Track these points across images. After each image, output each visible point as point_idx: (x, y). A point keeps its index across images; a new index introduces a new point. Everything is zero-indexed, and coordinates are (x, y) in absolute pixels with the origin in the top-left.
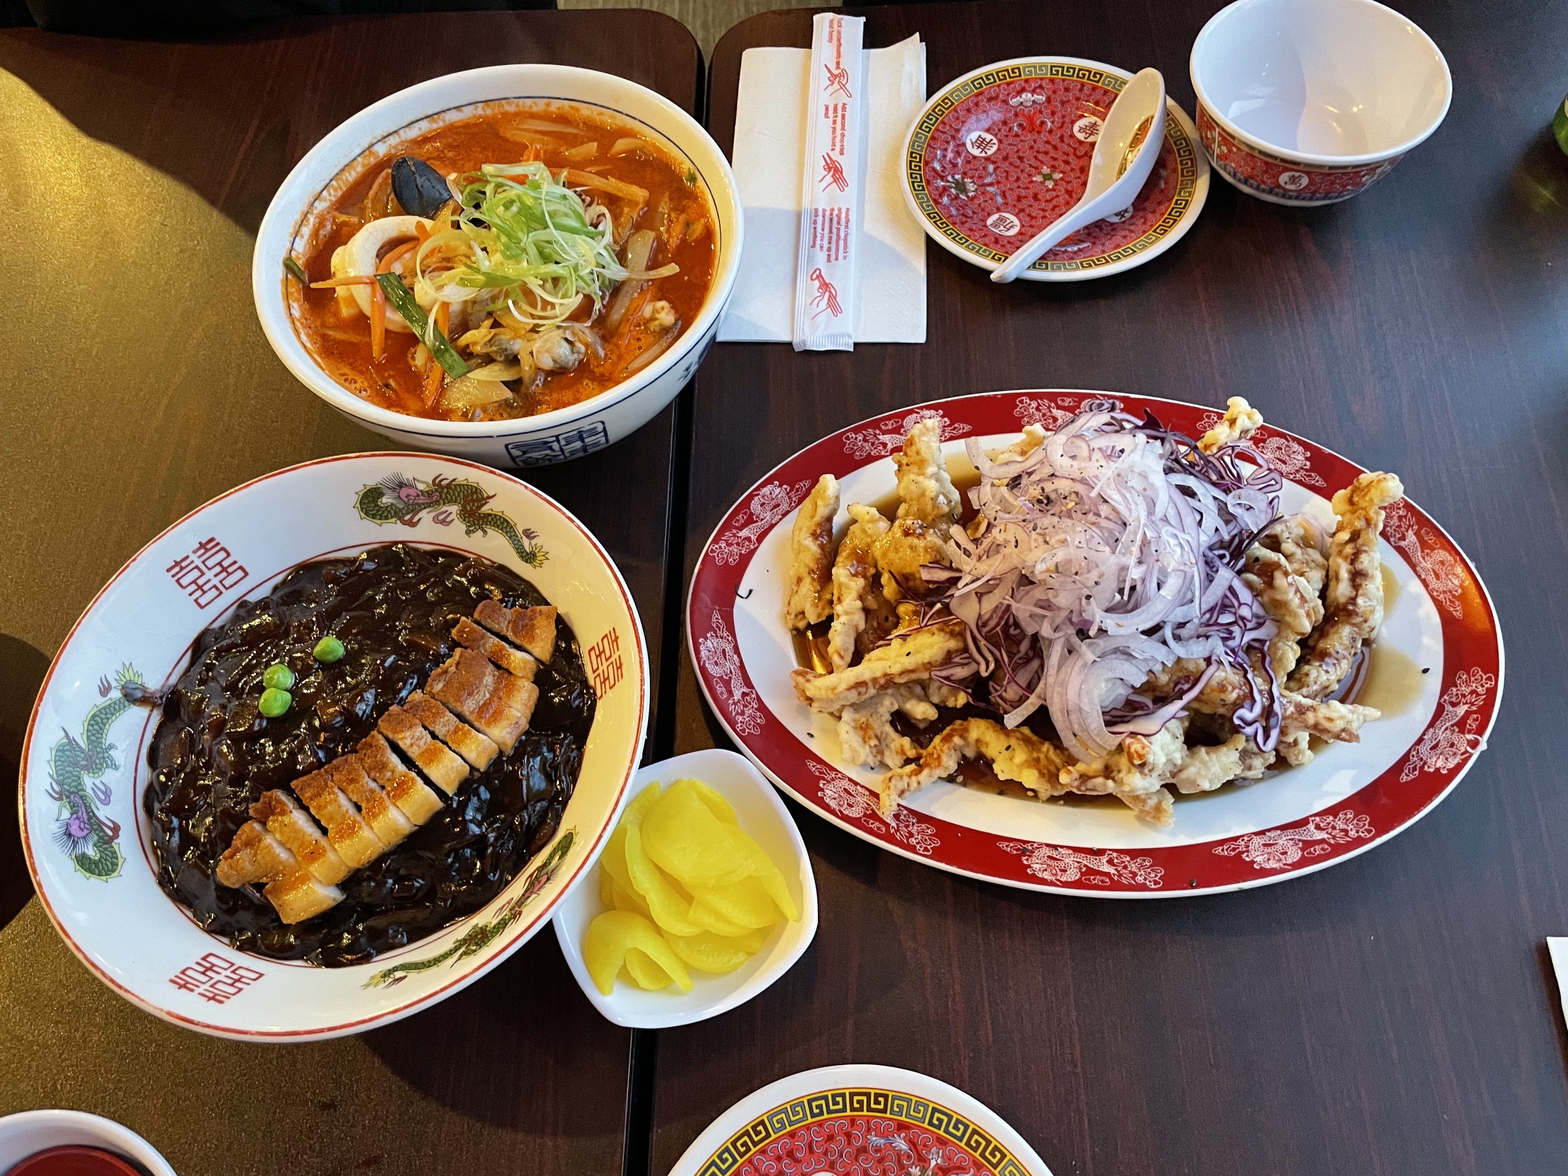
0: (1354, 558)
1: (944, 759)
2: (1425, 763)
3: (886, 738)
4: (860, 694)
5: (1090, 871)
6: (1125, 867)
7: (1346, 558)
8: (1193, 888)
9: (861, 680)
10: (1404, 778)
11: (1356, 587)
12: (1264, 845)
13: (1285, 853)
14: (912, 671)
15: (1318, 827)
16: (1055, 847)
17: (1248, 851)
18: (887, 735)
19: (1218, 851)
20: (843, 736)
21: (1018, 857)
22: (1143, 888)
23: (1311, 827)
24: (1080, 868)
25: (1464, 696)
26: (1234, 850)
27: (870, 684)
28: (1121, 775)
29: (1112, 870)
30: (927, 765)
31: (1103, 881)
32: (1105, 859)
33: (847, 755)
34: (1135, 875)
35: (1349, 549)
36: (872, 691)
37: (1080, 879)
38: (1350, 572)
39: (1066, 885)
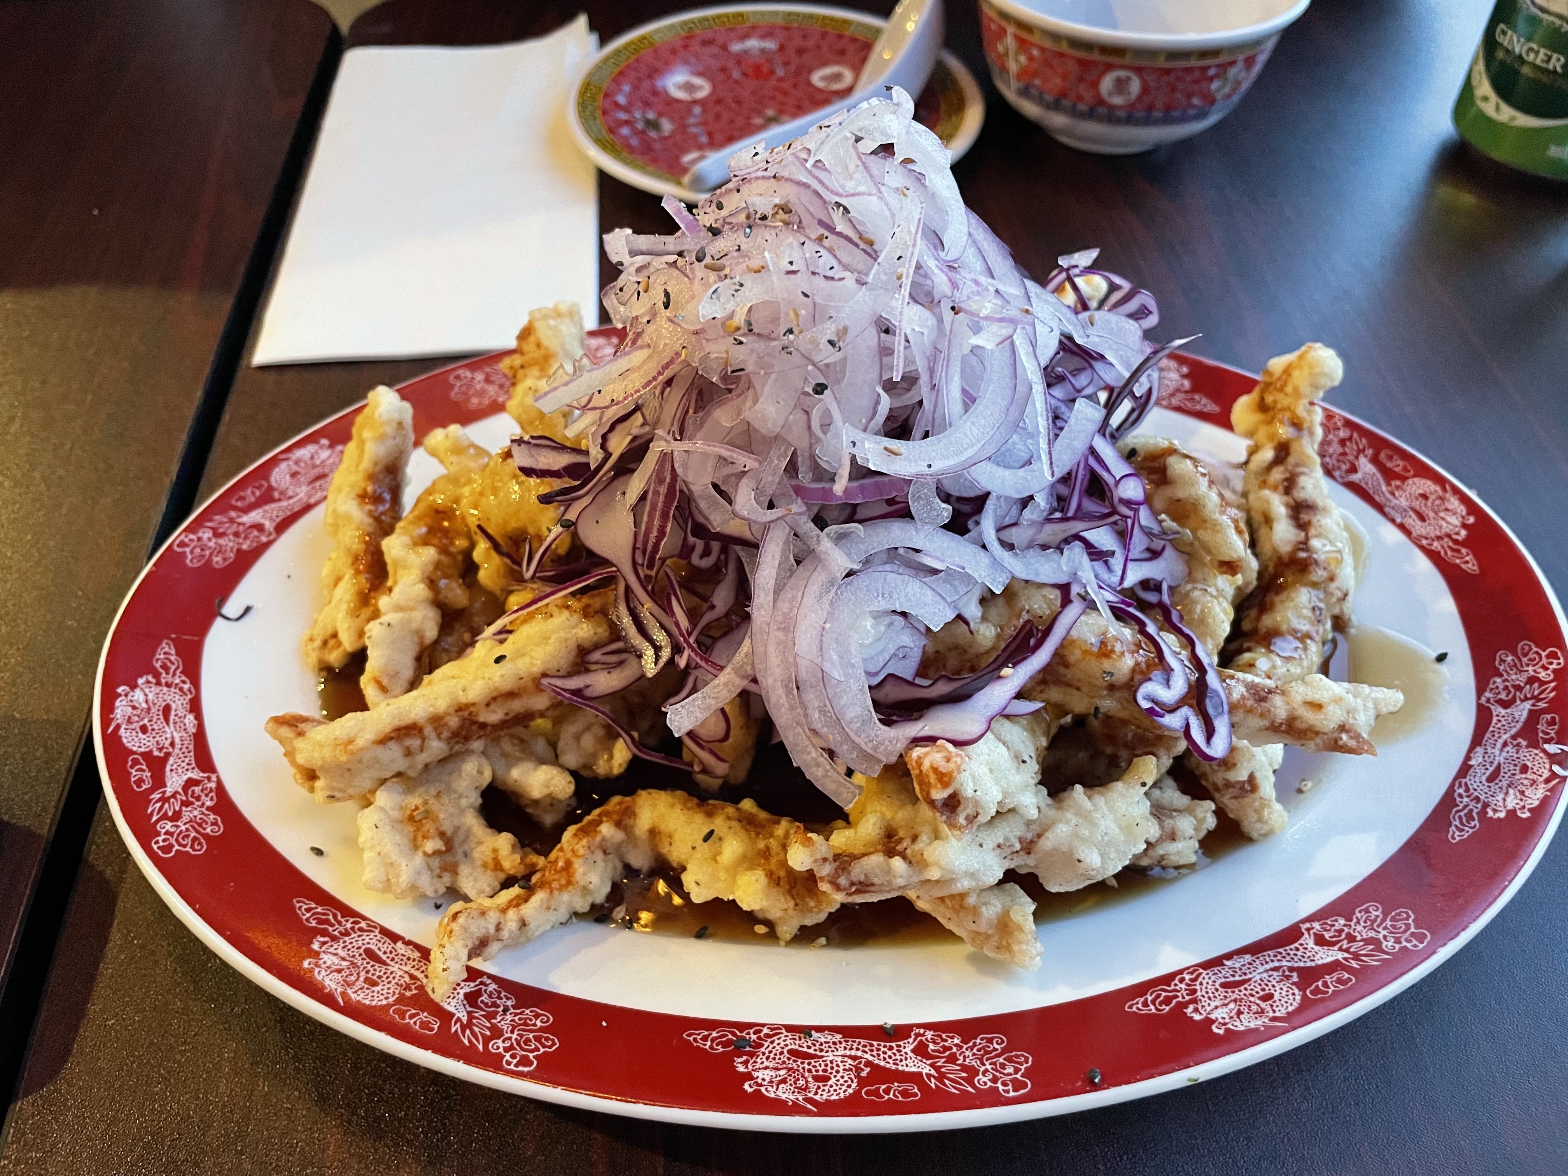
0: (1289, 485)
1: (579, 867)
2: (1486, 805)
3: (466, 840)
4: (408, 753)
5: (880, 1075)
6: (952, 1059)
7: (1275, 488)
8: (1095, 1088)
9: (407, 721)
10: (1456, 835)
11: (1303, 526)
12: (1224, 985)
13: (1268, 997)
14: (511, 695)
15: (1320, 941)
16: (805, 1031)
17: (1195, 1001)
18: (468, 832)
19: (1137, 1006)
20: (366, 834)
21: (727, 1060)
22: (993, 1099)
23: (1308, 941)
24: (858, 1069)
25: (1519, 688)
26: (1167, 1001)
27: (428, 730)
28: (919, 846)
29: (925, 1069)
30: (542, 884)
31: (905, 1093)
32: (908, 1046)
33: (370, 873)
34: (972, 1072)
35: (1278, 475)
36: (436, 747)
37: (857, 1093)
38: (1287, 505)
39: (827, 1109)
